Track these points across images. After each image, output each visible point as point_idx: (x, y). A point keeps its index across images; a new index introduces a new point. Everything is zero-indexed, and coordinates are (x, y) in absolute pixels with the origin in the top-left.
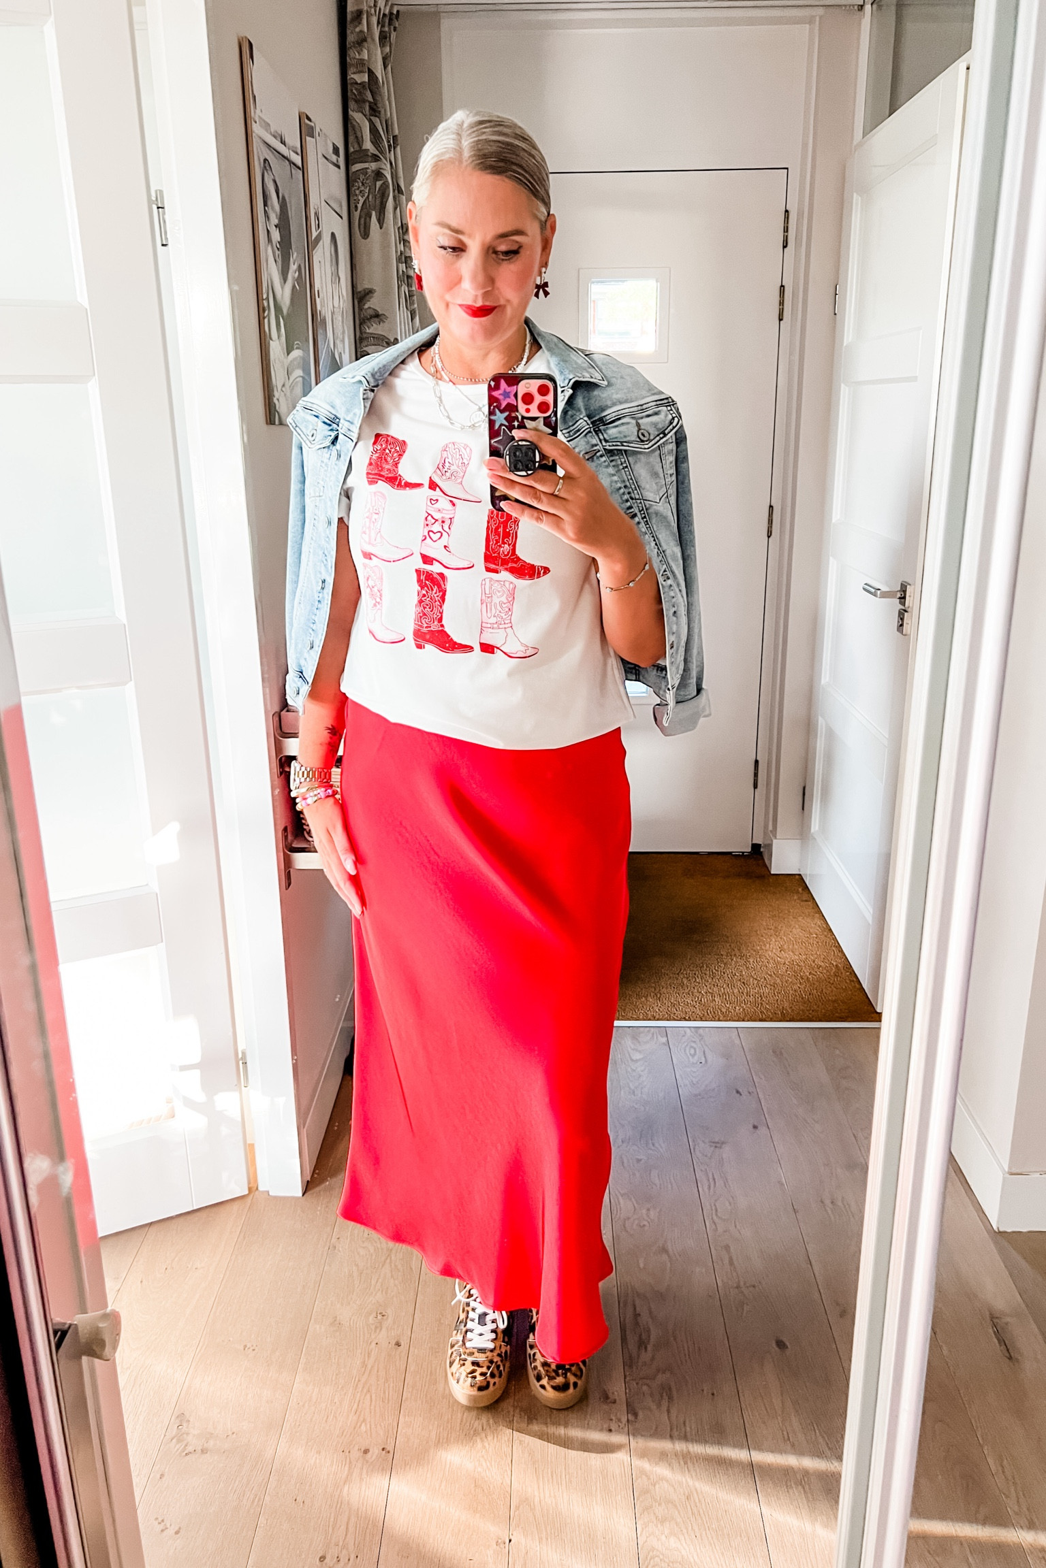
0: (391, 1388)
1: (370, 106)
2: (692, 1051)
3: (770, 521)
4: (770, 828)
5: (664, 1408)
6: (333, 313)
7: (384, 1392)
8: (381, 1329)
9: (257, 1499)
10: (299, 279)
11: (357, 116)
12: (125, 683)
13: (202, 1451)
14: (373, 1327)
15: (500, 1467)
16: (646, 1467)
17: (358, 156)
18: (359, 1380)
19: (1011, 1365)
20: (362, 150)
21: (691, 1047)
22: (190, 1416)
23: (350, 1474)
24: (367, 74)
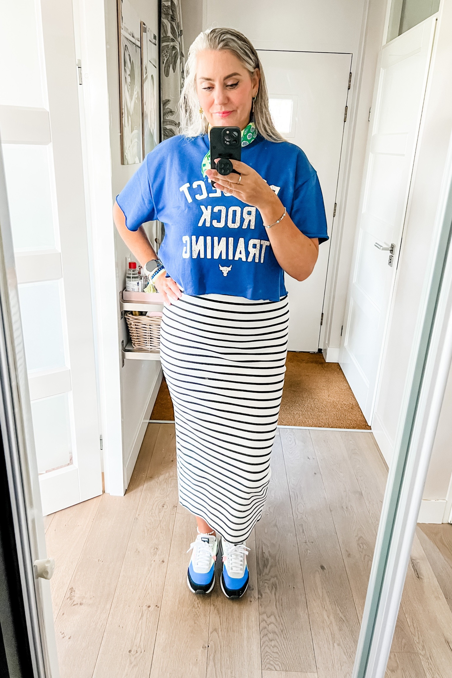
0: (160, 580)
1: (171, 17)
2: (290, 439)
3: (335, 210)
4: (327, 342)
5: (273, 593)
6: (151, 112)
7: (157, 582)
8: (156, 555)
9: (103, 625)
10: (138, 98)
11: (165, 21)
12: (60, 279)
13: (80, 604)
14: (153, 554)
15: (205, 615)
16: (265, 618)
17: (165, 39)
18: (147, 577)
19: (419, 581)
20: (166, 37)
21: (290, 437)
22: (75, 589)
23: (142, 616)
24: (170, 2)
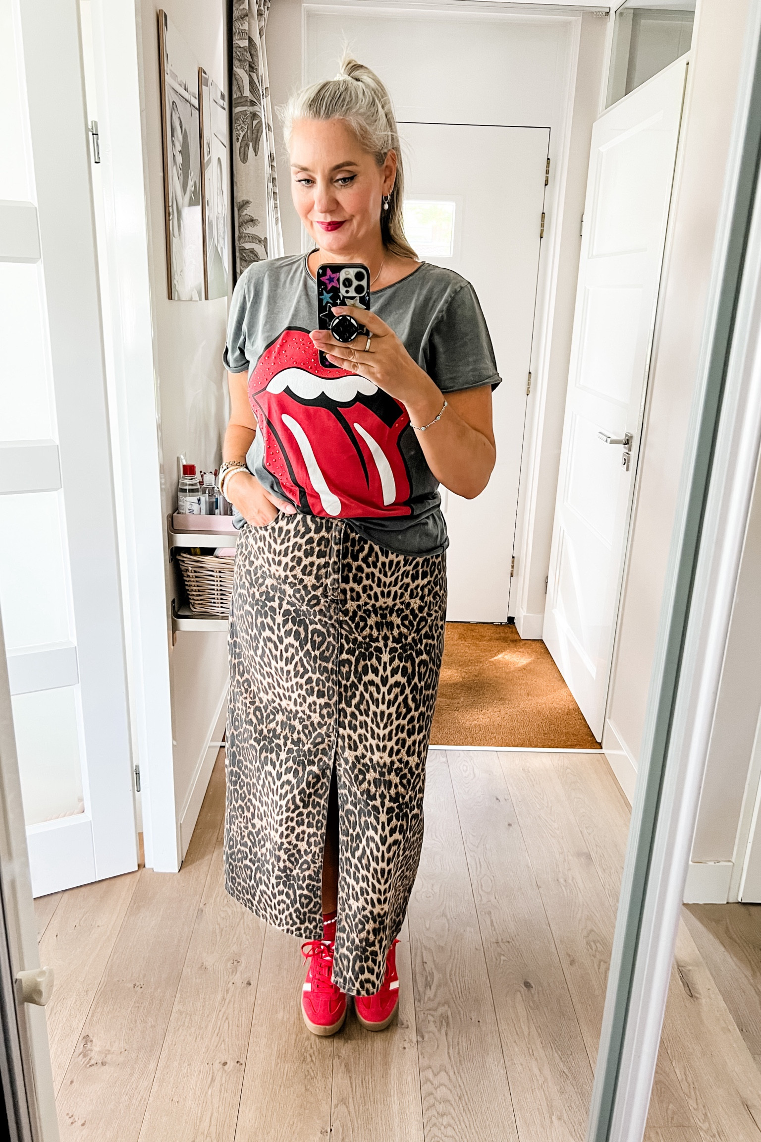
0: (243, 1017)
1: (249, 65)
2: (465, 768)
3: (529, 384)
5: (443, 1031)
6: (217, 218)
7: (239, 1020)
8: (236, 972)
9: (143, 1100)
10: (195, 192)
11: (240, 72)
12: (56, 490)
13: (102, 1063)
14: (231, 970)
15: (324, 1076)
16: (431, 1076)
17: (239, 101)
18: (220, 1011)
19: (692, 1001)
20: (242, 97)
21: (464, 765)
22: (93, 1037)
23: (213, 1080)
24: (247, 41)
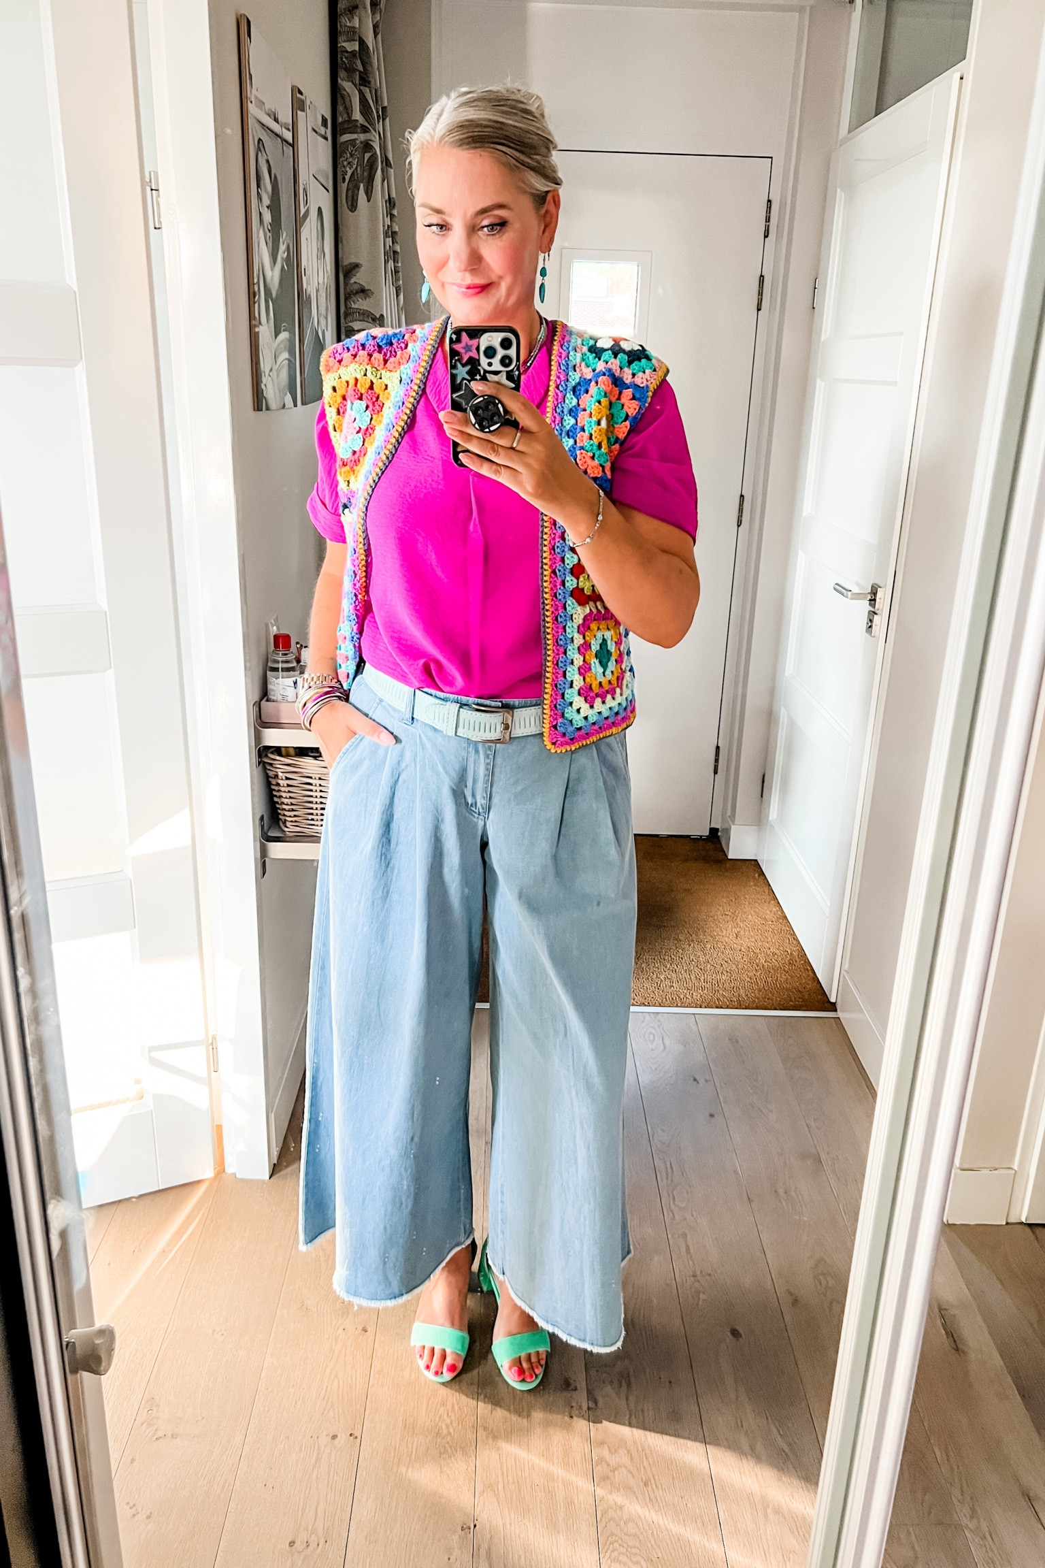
0: (358, 1374)
1: (360, 75)
2: (652, 1037)
3: (741, 510)
4: (729, 813)
5: (623, 1395)
6: (317, 291)
7: (352, 1378)
8: (348, 1315)
9: (227, 1485)
10: (288, 260)
11: (347, 86)
12: (104, 671)
13: (172, 1436)
14: (341, 1312)
15: (465, 1453)
16: (606, 1454)
17: (346, 126)
18: (327, 1366)
19: (958, 1356)
20: (350, 120)
21: (650, 1033)
22: (160, 1400)
23: (318, 1459)
24: (357, 43)
